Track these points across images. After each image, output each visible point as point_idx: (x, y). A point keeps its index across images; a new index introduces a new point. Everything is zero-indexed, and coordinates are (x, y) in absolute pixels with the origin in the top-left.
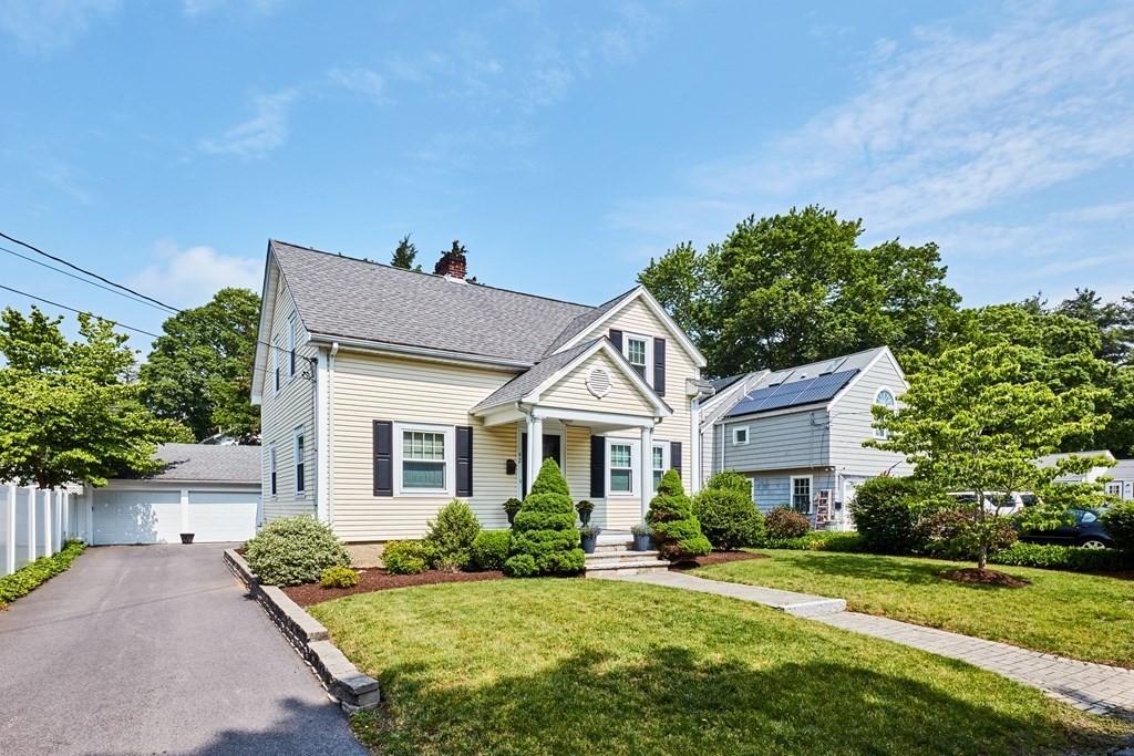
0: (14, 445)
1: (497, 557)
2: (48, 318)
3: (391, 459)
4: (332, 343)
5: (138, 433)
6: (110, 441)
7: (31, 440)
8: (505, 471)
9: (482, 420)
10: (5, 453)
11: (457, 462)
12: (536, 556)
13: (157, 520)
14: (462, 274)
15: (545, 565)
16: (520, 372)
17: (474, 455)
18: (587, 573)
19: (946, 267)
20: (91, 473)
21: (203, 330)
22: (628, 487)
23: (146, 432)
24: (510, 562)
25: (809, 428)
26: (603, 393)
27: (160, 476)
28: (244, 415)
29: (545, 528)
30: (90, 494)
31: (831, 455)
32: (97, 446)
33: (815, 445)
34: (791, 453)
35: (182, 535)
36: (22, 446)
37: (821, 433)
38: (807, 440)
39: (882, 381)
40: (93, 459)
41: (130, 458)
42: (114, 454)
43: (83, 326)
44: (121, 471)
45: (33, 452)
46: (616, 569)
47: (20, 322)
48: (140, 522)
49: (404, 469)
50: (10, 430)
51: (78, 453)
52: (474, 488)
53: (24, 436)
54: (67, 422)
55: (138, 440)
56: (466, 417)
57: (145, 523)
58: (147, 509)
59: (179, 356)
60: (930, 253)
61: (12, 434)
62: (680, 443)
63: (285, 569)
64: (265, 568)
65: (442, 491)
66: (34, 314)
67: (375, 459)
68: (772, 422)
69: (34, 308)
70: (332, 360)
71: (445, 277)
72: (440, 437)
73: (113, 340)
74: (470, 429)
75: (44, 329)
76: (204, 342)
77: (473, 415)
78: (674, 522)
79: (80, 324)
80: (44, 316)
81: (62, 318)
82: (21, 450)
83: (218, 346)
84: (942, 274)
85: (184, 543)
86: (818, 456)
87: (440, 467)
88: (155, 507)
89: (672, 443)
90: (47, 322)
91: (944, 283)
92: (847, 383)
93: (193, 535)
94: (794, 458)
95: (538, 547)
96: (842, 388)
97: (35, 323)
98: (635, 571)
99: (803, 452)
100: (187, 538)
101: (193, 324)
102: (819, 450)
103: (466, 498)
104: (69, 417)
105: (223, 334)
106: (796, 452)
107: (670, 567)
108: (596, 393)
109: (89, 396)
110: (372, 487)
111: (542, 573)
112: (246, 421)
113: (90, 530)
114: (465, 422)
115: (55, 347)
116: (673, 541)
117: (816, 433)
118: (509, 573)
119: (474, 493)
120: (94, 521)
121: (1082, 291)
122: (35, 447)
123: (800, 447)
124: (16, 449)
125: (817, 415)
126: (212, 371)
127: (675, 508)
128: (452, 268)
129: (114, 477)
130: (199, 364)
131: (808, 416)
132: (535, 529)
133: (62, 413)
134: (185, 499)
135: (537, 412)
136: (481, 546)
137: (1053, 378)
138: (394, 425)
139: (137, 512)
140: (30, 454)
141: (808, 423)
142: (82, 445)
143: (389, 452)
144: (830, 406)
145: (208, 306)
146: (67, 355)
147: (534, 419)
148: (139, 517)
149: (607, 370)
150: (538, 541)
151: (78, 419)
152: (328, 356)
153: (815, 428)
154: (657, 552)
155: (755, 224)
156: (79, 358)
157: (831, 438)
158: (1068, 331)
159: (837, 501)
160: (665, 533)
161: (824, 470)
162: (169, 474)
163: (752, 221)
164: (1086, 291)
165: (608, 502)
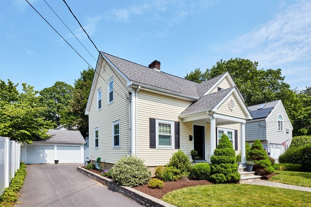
0: (4, 128)
1: (206, 174)
2: (13, 84)
3: (155, 133)
4: (138, 86)
5: (42, 125)
6: (34, 127)
7: (9, 127)
8: (189, 139)
9: (182, 119)
10: (1, 131)
11: (175, 135)
12: (225, 174)
13: (47, 156)
14: (159, 68)
15: (230, 178)
16: (194, 102)
17: (180, 133)
18: (240, 182)
19: (285, 77)
20: (27, 139)
21: (51, 94)
23: (44, 125)
24: (214, 176)
25: (258, 127)
26: (233, 109)
27: (48, 140)
28: (70, 120)
29: (228, 162)
30: (26, 146)
31: (267, 136)
32: (30, 129)
33: (260, 133)
34: (251, 135)
35: (55, 161)
36: (6, 128)
37: (263, 129)
38: (258, 131)
39: (279, 112)
40: (28, 133)
41: (40, 134)
42: (35, 132)
43: (24, 87)
44: (37, 138)
45: (10, 130)
46: (247, 179)
47: (5, 85)
48: (41, 156)
49: (159, 138)
50: (2, 123)
51: (24, 131)
52: (180, 146)
53: (7, 125)
54: (20, 120)
55: (41, 127)
56: (177, 118)
57: (43, 157)
58: (44, 152)
59: (44, 103)
60: (279, 72)
61: (3, 124)
63: (132, 180)
64: (124, 179)
65: (170, 146)
66: (9, 82)
67: (150, 133)
68: (252, 124)
69: (9, 80)
70: (137, 93)
71: (154, 69)
72: (170, 126)
73: (34, 93)
74: (179, 123)
75: (12, 87)
76: (51, 98)
77: (179, 117)
78: (262, 160)
79: (23, 87)
80: (13, 83)
81: (18, 84)
82: (6, 130)
83: (55, 100)
84: (283, 79)
85: (55, 163)
86: (262, 137)
87: (169, 137)
88: (46, 151)
89: (235, 130)
90: (13, 85)
91: (284, 82)
92: (271, 112)
93: (58, 161)
94: (252, 137)
95: (226, 171)
96: (269, 113)
97: (9, 85)
98: (252, 180)
99: (256, 135)
100: (56, 162)
101: (48, 92)
102: (262, 135)
104: (21, 118)
105: (57, 96)
106: (253, 135)
107: (261, 178)
108: (231, 109)
109: (28, 111)
110: (149, 145)
111: (228, 182)
112: (71, 122)
113: (26, 158)
114: (177, 120)
115: (15, 94)
116: (263, 168)
117: (260, 129)
118: (213, 181)
119: (180, 148)
120: (27, 155)
121: (308, 87)
122: (11, 129)
123: (254, 133)
124: (4, 129)
125: (261, 123)
126: (54, 107)
127: (262, 155)
128: (156, 66)
129: (35, 140)
130: (50, 105)
131: (257, 123)
132: (224, 163)
133: (18, 117)
134: (56, 148)
135: (215, 115)
136: (199, 169)
137: (305, 114)
138: (156, 120)
139: (40, 153)
140: (9, 131)
141: (258, 125)
142: (25, 128)
143: (155, 131)
144: (266, 119)
145: (53, 87)
146: (20, 97)
147: (213, 118)
148: (41, 154)
149: (234, 100)
150: (226, 168)
151: (23, 120)
152: (135, 91)
153: (260, 127)
154: (255, 172)
155: (222, 62)
156: (23, 98)
157: (267, 130)
158: (308, 100)
159: (268, 152)
160: (259, 165)
161: (264, 141)
162: (51, 139)
163: (221, 61)
164: (309, 87)
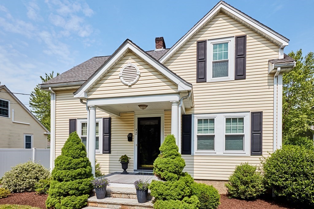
4: (48, 88)
8: (127, 139)
11: (104, 136)
22: (212, 147)
26: (132, 82)
52: (112, 149)
62: (261, 113)
65: (98, 151)
70: (55, 95)
74: (110, 119)
89: (253, 113)
103: (108, 155)
108: (127, 83)
114: (107, 116)
119: (112, 152)
138: (77, 120)
149: (136, 65)
165: (195, 158)
